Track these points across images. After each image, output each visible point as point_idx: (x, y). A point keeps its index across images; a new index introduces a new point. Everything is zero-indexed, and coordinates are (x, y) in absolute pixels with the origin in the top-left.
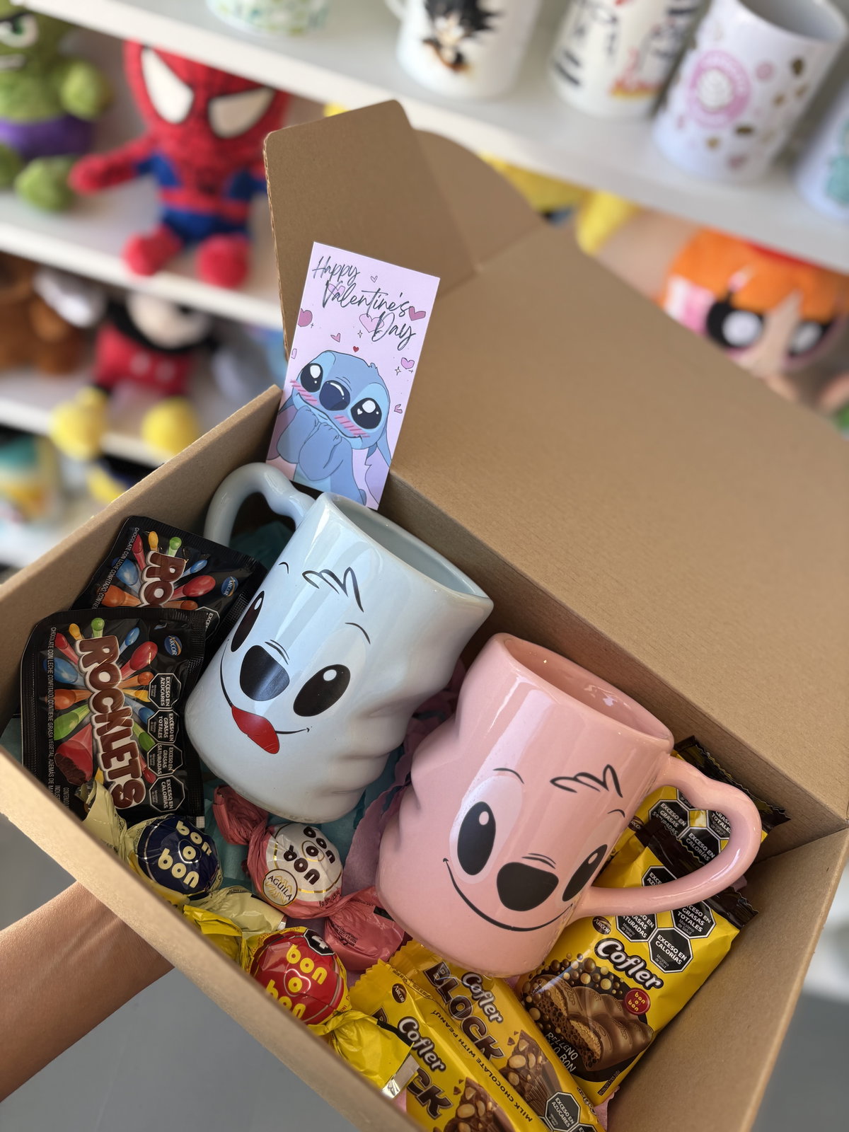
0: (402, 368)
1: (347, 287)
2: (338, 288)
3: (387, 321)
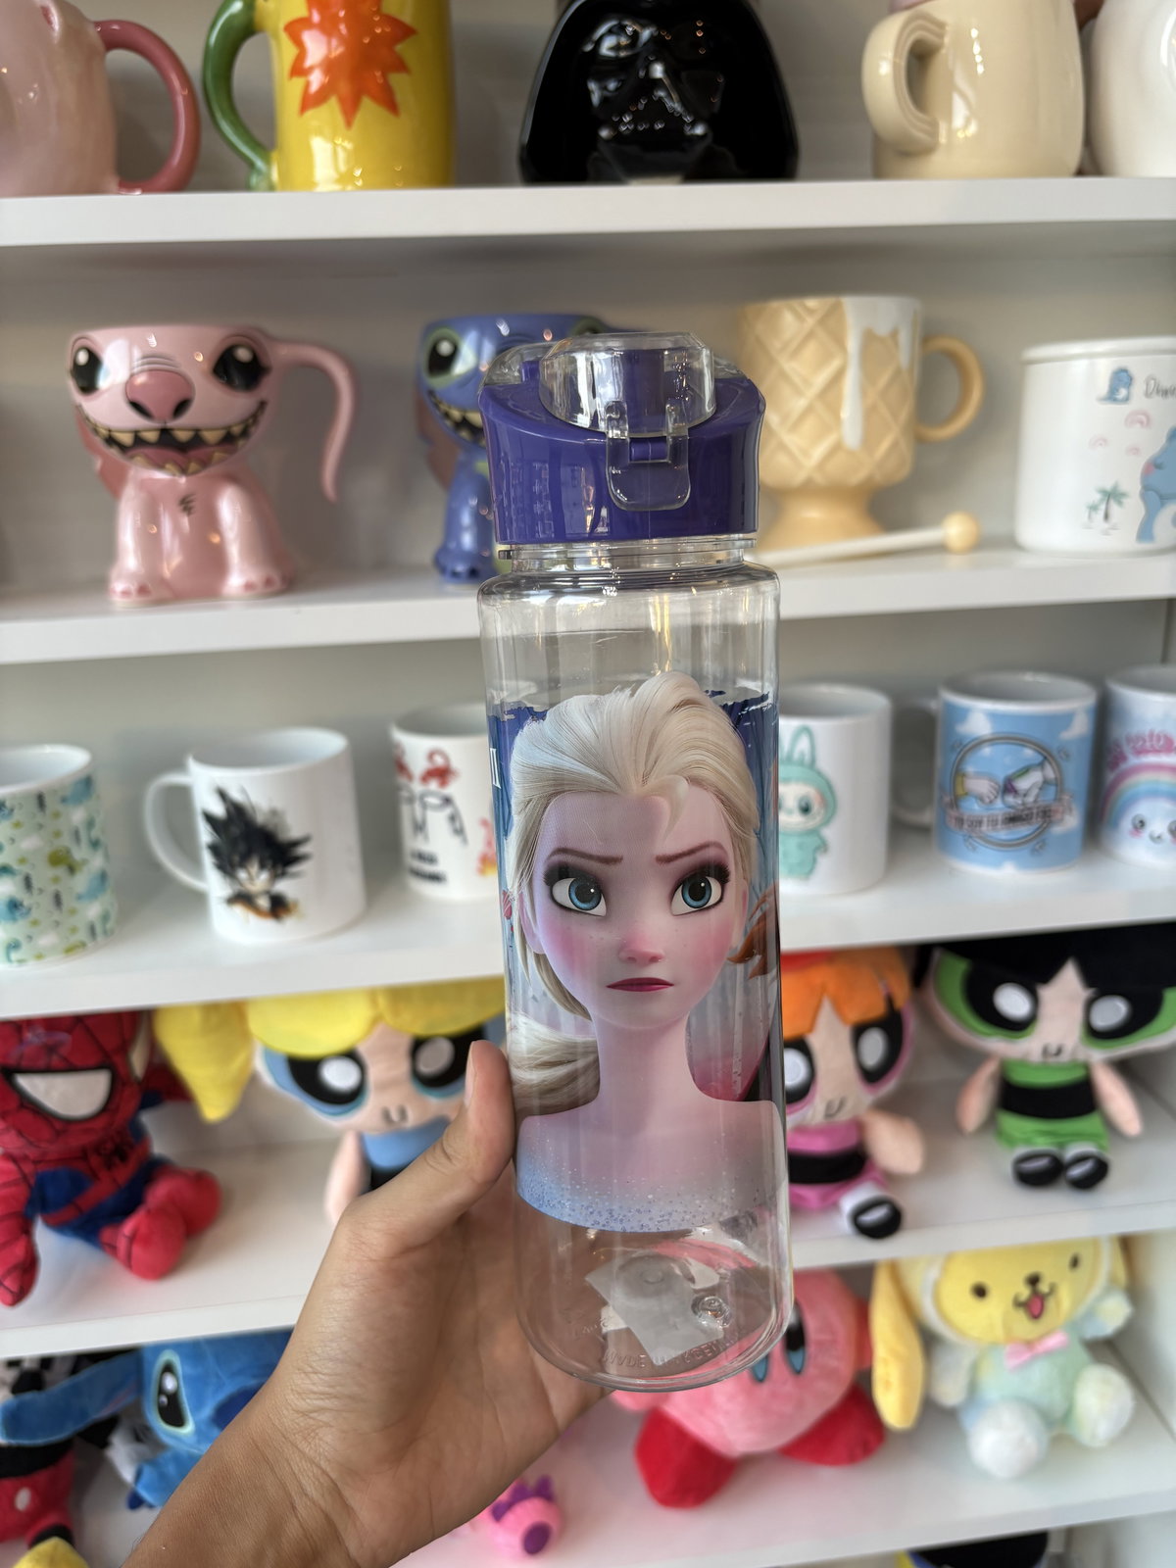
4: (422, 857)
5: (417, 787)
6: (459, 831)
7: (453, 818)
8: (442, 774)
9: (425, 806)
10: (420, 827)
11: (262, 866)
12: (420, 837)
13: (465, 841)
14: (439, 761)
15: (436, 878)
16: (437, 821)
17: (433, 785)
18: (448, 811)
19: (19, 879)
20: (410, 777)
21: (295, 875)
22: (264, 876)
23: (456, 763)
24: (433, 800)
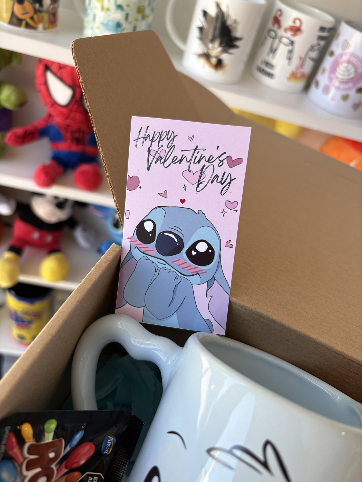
0: (227, 210)
1: (168, 150)
2: (159, 152)
3: (208, 173)
4: (268, 64)
5: (281, 32)
6: (290, 59)
7: (291, 52)
8: (296, 30)
9: (280, 41)
10: (273, 51)
11: (221, 44)
12: (271, 55)
13: (289, 64)
14: (298, 23)
15: (270, 75)
16: (282, 50)
17: (289, 34)
18: (290, 48)
19: (124, 13)
20: (280, 27)
21: (230, 53)
22: (220, 49)
23: (303, 28)
24: (285, 40)
